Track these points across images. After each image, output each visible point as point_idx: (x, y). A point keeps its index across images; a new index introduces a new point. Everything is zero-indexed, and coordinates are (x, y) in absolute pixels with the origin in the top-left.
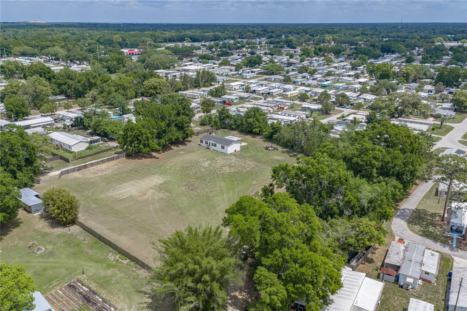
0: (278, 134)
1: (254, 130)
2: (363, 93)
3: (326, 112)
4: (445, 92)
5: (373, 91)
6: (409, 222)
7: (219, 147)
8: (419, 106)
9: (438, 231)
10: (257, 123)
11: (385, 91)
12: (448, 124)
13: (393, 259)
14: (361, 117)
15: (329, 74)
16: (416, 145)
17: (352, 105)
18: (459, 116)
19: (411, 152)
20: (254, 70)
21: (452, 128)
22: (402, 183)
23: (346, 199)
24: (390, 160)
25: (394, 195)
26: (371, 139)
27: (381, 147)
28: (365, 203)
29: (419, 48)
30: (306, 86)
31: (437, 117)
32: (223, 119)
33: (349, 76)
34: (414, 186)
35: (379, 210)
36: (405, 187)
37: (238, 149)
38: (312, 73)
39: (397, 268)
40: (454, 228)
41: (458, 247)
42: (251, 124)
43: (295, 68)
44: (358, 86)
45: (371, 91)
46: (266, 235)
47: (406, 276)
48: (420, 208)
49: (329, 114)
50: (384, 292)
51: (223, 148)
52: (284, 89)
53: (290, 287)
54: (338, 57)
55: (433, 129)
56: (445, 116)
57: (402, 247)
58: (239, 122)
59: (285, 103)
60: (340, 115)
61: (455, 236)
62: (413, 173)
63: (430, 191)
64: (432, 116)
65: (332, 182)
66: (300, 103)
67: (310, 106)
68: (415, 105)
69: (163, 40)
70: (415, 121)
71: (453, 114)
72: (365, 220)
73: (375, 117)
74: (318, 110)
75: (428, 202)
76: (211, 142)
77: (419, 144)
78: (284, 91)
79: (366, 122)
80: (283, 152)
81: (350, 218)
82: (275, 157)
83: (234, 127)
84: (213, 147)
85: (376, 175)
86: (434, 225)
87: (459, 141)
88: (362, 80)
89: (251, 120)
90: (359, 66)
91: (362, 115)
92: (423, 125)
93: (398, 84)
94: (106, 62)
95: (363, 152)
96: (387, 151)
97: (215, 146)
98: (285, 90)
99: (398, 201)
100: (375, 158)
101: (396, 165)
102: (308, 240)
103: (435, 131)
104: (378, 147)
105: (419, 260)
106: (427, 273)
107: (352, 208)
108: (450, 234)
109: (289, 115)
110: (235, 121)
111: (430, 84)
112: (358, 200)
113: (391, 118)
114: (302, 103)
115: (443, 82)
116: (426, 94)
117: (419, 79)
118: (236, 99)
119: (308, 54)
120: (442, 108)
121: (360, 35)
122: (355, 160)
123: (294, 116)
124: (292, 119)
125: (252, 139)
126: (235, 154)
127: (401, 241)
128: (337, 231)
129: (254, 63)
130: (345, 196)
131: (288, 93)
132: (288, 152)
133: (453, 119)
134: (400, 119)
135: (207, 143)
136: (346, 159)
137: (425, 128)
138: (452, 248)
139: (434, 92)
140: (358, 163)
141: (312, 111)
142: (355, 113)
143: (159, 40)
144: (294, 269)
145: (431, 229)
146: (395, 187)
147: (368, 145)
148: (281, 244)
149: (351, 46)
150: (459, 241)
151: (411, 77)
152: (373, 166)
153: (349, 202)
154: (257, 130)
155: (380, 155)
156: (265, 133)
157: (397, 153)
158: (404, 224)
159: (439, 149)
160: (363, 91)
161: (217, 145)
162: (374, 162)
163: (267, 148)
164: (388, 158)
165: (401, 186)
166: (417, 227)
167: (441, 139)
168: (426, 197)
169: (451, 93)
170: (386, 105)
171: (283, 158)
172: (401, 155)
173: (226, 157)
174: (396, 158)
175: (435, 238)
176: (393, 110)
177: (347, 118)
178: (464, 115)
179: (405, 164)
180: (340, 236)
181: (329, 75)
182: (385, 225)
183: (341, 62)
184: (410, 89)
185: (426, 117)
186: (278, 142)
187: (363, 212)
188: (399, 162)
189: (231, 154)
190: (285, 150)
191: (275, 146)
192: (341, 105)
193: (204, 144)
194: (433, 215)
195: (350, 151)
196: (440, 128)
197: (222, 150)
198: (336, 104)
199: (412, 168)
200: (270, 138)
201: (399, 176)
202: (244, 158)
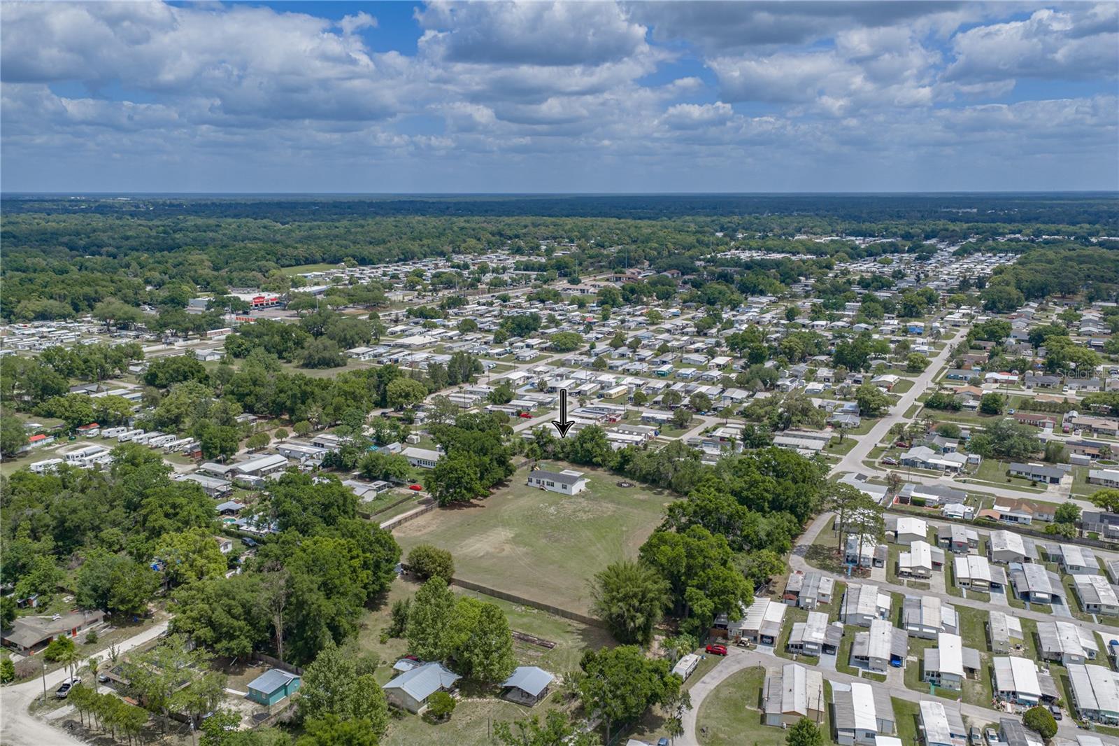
0: (631, 464)
1: (594, 460)
2: (727, 388)
3: (680, 424)
4: (849, 381)
5: (742, 384)
6: (806, 558)
7: (558, 486)
8: (810, 413)
9: (834, 563)
10: (598, 450)
11: (760, 384)
12: (850, 436)
13: (792, 586)
14: (734, 431)
15: (664, 349)
16: (807, 474)
17: (715, 409)
18: (866, 423)
19: (803, 482)
20: (530, 341)
21: (856, 442)
22: (797, 516)
23: (745, 533)
24: (781, 491)
25: (789, 531)
26: (758, 468)
27: (771, 477)
28: (763, 535)
29: (807, 279)
30: (632, 374)
31: (836, 426)
32: (545, 444)
33: (697, 351)
34: (810, 521)
35: (776, 543)
36: (800, 521)
37: (583, 488)
38: (634, 346)
39: (797, 593)
40: (850, 559)
41: (853, 575)
42: (588, 451)
43: (600, 336)
44: (716, 373)
45: (737, 381)
46: (691, 561)
47: (805, 598)
48: (817, 543)
49: (685, 427)
50: (787, 613)
51: (564, 487)
52: (601, 382)
53: (716, 599)
54: (668, 306)
55: (831, 446)
56: (846, 424)
57: (801, 577)
58: (568, 449)
59: (615, 410)
60: (701, 428)
61: (851, 566)
62: (806, 504)
63: (828, 525)
64: (829, 424)
65: (731, 517)
66: (635, 409)
67: (655, 416)
68: (805, 412)
69: (293, 262)
70: (808, 434)
71: (858, 420)
72: (765, 552)
73: (753, 431)
74: (668, 421)
75: (825, 537)
76: (546, 480)
77: (811, 471)
78: (602, 388)
79: (741, 440)
80: (643, 489)
81: (749, 552)
82: (636, 496)
83: (561, 456)
84: (550, 488)
85: (768, 510)
86: (831, 558)
87: (863, 462)
88: (721, 360)
89: (588, 446)
90: (710, 328)
91: (733, 429)
92: (817, 441)
93: (777, 368)
94: (257, 337)
95: (753, 484)
96: (777, 482)
97: (553, 485)
98: (604, 386)
99: (794, 537)
100: (767, 491)
101: (788, 497)
102: (724, 563)
103: (833, 449)
104: (767, 478)
105: (816, 585)
106: (824, 595)
107: (750, 542)
108: (846, 565)
109: (631, 433)
110: (563, 447)
111: (827, 365)
112: (756, 533)
113: (774, 431)
114: (641, 409)
115: (845, 364)
116: (820, 386)
117: (810, 355)
118: (534, 405)
119: (614, 301)
120: (843, 411)
121: (694, 247)
122: (745, 493)
123: (639, 434)
124: (638, 438)
125: (593, 472)
126: (581, 495)
127: (799, 572)
128: (740, 564)
129: (527, 328)
130: (742, 531)
131: (612, 392)
132: (650, 489)
133: (857, 429)
134: (786, 432)
135: (538, 482)
136: (734, 493)
137: (819, 445)
138: (847, 577)
139: (833, 380)
140: (747, 497)
141: (660, 423)
142: (723, 425)
143: (284, 261)
144: (718, 585)
145: (828, 562)
146: (790, 522)
147: (757, 476)
148: (704, 567)
149: (683, 274)
150: (854, 570)
151: (797, 354)
152: (764, 499)
153: (747, 536)
154: (599, 459)
155: (770, 487)
156: (612, 464)
157: (789, 483)
158: (802, 560)
159: (838, 474)
160: (727, 384)
161: (556, 484)
162: (766, 494)
163: (619, 485)
164: (779, 490)
165: (796, 520)
166: (814, 562)
167: (841, 459)
168: (824, 532)
169: (856, 382)
170: (766, 412)
171: (646, 497)
172: (794, 486)
173: (573, 500)
174: (787, 489)
175: (832, 570)
176: (776, 419)
177: (714, 434)
178: (873, 420)
179: (799, 495)
180: (743, 568)
181: (664, 352)
182: (783, 558)
183: (676, 316)
184: (796, 377)
185: (821, 427)
186: (632, 475)
187: (761, 546)
188: (791, 494)
189: (576, 495)
190: (644, 486)
191: (628, 480)
192: (699, 411)
193: (534, 483)
194: (830, 549)
195: (739, 484)
196: (840, 444)
197: (564, 491)
198: (691, 408)
199: (805, 500)
200: (619, 470)
201: (792, 510)
202: (595, 499)
